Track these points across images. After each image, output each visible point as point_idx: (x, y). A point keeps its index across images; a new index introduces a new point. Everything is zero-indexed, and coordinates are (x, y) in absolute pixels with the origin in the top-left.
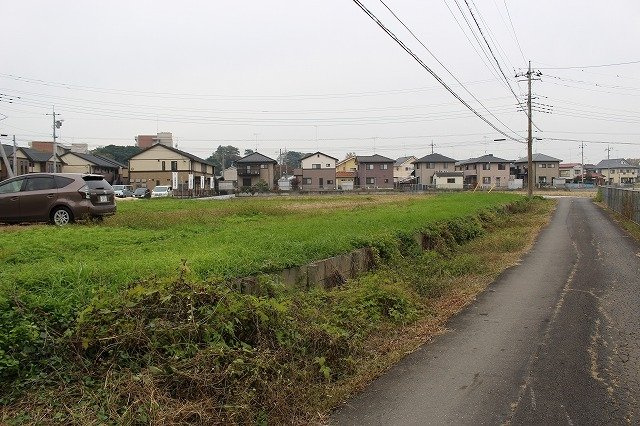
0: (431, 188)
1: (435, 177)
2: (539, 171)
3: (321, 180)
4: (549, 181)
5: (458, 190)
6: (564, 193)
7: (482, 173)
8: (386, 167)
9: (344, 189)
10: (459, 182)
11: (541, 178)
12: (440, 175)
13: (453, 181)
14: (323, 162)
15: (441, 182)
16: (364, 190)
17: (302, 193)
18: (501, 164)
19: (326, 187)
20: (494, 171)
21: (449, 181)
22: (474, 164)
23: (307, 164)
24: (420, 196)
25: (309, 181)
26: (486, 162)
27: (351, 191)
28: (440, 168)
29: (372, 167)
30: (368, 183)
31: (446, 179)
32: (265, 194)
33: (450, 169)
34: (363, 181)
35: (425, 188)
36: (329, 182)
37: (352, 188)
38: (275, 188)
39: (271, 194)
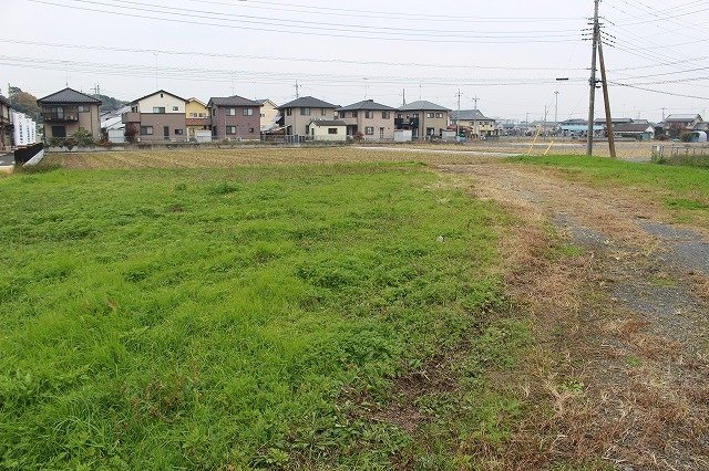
0: (307, 140)
1: (313, 126)
2: (427, 121)
3: (166, 129)
4: (437, 133)
5: (341, 143)
6: (456, 147)
7: (363, 122)
8: (250, 112)
9: (199, 141)
10: (342, 132)
11: (429, 130)
12: (320, 124)
13: (333, 131)
14: (169, 105)
15: (321, 133)
16: (226, 142)
17: (142, 146)
18: (385, 111)
19: (174, 139)
20: (377, 117)
21: (331, 131)
22: (354, 111)
23: (145, 107)
24: (297, 151)
25: (149, 131)
26: (368, 108)
27: (209, 144)
28: (316, 115)
29: (233, 112)
30: (229, 133)
31: (326, 128)
32: (88, 149)
33: (330, 116)
34: (222, 130)
35: (302, 140)
36: (177, 132)
37: (209, 140)
38: (102, 141)
39: (97, 149)
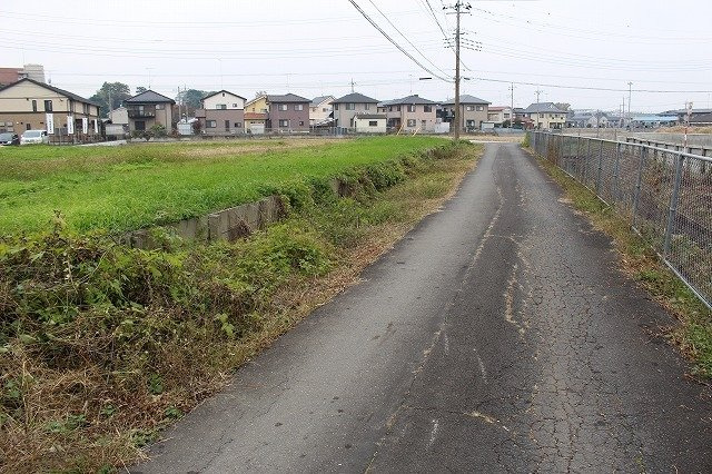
0: (350, 132)
1: (356, 119)
2: (467, 114)
3: (227, 122)
4: (477, 125)
5: (380, 134)
6: (491, 137)
7: (406, 115)
8: (300, 107)
9: (253, 133)
10: (382, 125)
11: (470, 122)
12: (361, 117)
13: (375, 124)
14: (229, 102)
15: (363, 125)
16: (276, 134)
17: (205, 137)
18: (427, 106)
19: (233, 131)
20: (419, 113)
21: (371, 124)
22: (398, 105)
23: (210, 104)
24: (339, 140)
25: (213, 124)
26: (411, 103)
27: (262, 135)
28: (361, 110)
29: (285, 108)
30: (282, 126)
31: (367, 121)
32: (162, 140)
33: (372, 110)
34: (275, 123)
35: (345, 132)
36: (236, 125)
37: (262, 132)
38: (174, 133)
39: (169, 139)
